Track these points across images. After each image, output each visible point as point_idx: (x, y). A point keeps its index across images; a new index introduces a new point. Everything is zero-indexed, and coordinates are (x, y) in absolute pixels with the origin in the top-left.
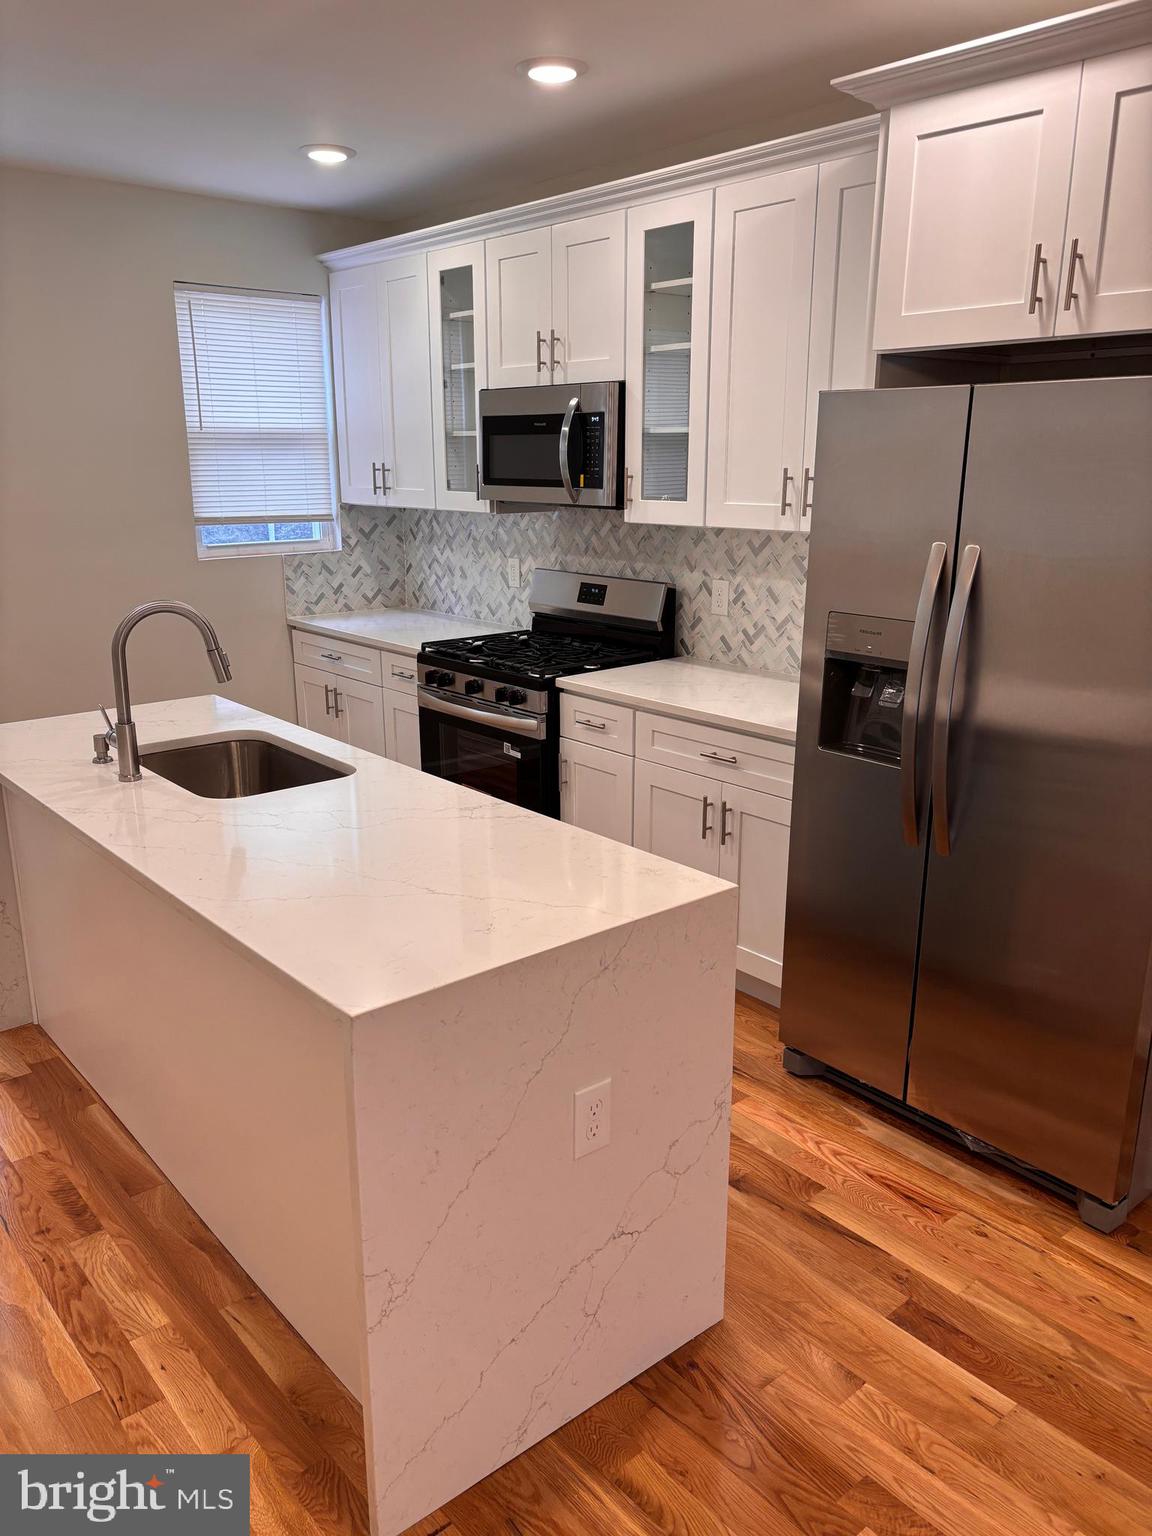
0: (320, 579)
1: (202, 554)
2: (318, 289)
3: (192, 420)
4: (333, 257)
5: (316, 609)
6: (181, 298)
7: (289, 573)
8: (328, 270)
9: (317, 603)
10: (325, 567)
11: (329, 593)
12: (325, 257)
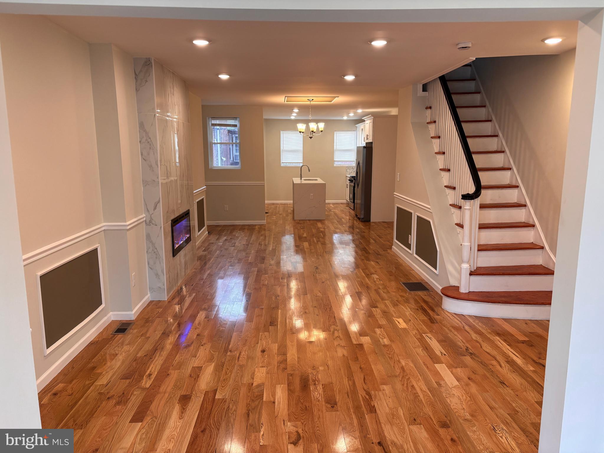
0: (351, 170)
1: (335, 165)
2: (355, 129)
3: (335, 147)
4: (357, 125)
5: (350, 174)
6: (335, 133)
7: (347, 169)
8: (357, 127)
9: (351, 173)
10: (352, 168)
11: (353, 172)
12: (356, 125)
